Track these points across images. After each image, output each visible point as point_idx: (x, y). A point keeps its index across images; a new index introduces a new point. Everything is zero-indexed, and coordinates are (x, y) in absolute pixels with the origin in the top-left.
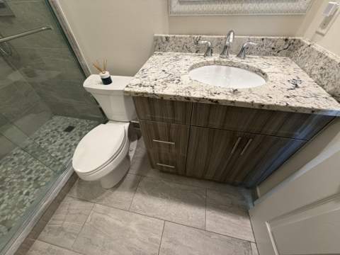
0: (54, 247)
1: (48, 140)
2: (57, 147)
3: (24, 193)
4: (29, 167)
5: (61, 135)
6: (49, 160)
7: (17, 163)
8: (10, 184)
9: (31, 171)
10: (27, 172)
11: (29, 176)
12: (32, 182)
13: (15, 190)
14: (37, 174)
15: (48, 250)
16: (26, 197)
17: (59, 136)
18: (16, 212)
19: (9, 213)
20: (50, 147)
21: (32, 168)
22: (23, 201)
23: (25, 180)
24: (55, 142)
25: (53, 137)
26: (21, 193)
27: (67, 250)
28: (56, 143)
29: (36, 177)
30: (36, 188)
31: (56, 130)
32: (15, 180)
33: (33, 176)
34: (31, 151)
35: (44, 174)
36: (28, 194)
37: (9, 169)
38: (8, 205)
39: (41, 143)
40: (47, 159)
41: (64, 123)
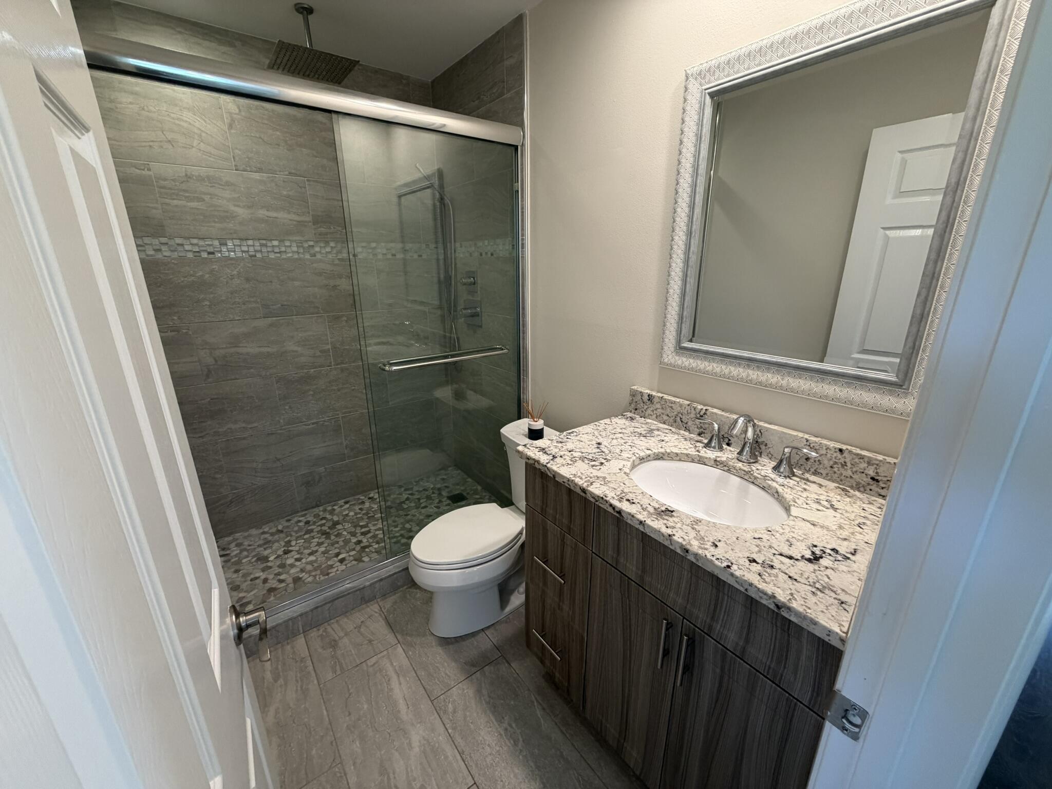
0: (309, 663)
1: (419, 499)
2: (421, 517)
3: (341, 557)
4: (370, 525)
5: (440, 501)
6: (397, 529)
7: (364, 512)
8: (336, 536)
9: (369, 532)
10: (363, 530)
11: (360, 538)
12: (358, 548)
13: (336, 545)
14: (371, 541)
15: (303, 660)
16: (338, 564)
17: (437, 501)
18: (315, 576)
19: (310, 572)
20: (413, 512)
21: (373, 528)
22: (331, 567)
23: (354, 540)
24: (426, 507)
25: (429, 498)
26: (337, 555)
27: (316, 682)
28: (423, 511)
29: (367, 544)
30: (355, 560)
31: (439, 489)
32: (345, 533)
33: (365, 540)
34: (389, 504)
35: (376, 546)
36: (342, 561)
37: (352, 514)
38: (316, 561)
39: (407, 499)
40: (396, 526)
41: (458, 484)
